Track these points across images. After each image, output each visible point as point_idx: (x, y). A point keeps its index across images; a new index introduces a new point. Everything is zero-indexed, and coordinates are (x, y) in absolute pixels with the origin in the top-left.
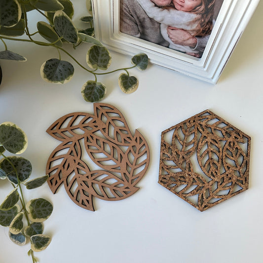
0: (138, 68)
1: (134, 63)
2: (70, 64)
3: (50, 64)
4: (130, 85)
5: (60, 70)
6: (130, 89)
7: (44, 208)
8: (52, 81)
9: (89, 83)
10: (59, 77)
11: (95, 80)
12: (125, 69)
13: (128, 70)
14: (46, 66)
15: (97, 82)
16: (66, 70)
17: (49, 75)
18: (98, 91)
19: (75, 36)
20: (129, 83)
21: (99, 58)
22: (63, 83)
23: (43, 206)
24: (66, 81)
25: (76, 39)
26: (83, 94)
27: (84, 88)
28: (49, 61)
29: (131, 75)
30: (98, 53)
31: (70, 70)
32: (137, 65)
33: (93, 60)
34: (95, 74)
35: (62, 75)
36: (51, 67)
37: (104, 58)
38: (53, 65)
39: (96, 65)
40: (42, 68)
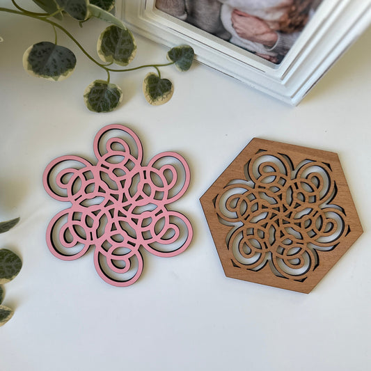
0: (176, 67)
1: (171, 58)
2: (70, 52)
3: (39, 49)
4: (160, 91)
5: (54, 60)
6: (160, 99)
7: (9, 264)
8: (40, 74)
9: (97, 84)
10: (52, 69)
11: (106, 80)
12: (155, 66)
13: (160, 68)
14: (33, 53)
15: (111, 82)
16: (63, 61)
17: (36, 66)
18: (109, 97)
19: (83, 8)
20: (159, 88)
21: (118, 46)
22: (56, 80)
23: (8, 260)
24: (61, 77)
25: (84, 14)
26: (86, 99)
27: (89, 91)
28: (38, 44)
29: (163, 77)
30: (116, 39)
31: (69, 61)
32: (175, 62)
33: (107, 48)
34: (108, 70)
35: (56, 67)
36: (40, 53)
37: (124, 47)
38: (44, 51)
39: (111, 56)
40: (26, 55)
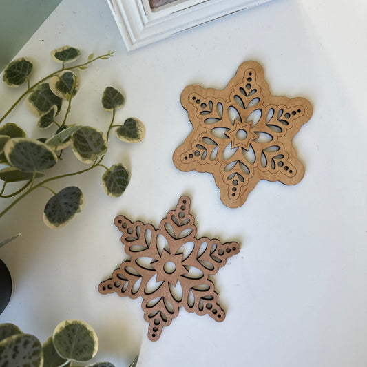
0: (118, 108)
1: (110, 108)
2: (69, 188)
3: (50, 209)
4: (133, 130)
5: (66, 203)
8: (67, 220)
9: (105, 179)
10: (71, 209)
12: (111, 127)
13: (114, 124)
14: (49, 216)
16: (71, 198)
17: (60, 219)
18: (119, 176)
20: (130, 130)
21: (91, 144)
22: (80, 211)
24: (81, 207)
26: (111, 194)
27: (106, 188)
28: (46, 208)
29: (122, 124)
30: (84, 140)
31: (74, 193)
32: (114, 107)
33: (85, 153)
34: (98, 164)
35: (71, 206)
36: (53, 211)
37: (95, 140)
38: (54, 207)
40: (46, 222)
